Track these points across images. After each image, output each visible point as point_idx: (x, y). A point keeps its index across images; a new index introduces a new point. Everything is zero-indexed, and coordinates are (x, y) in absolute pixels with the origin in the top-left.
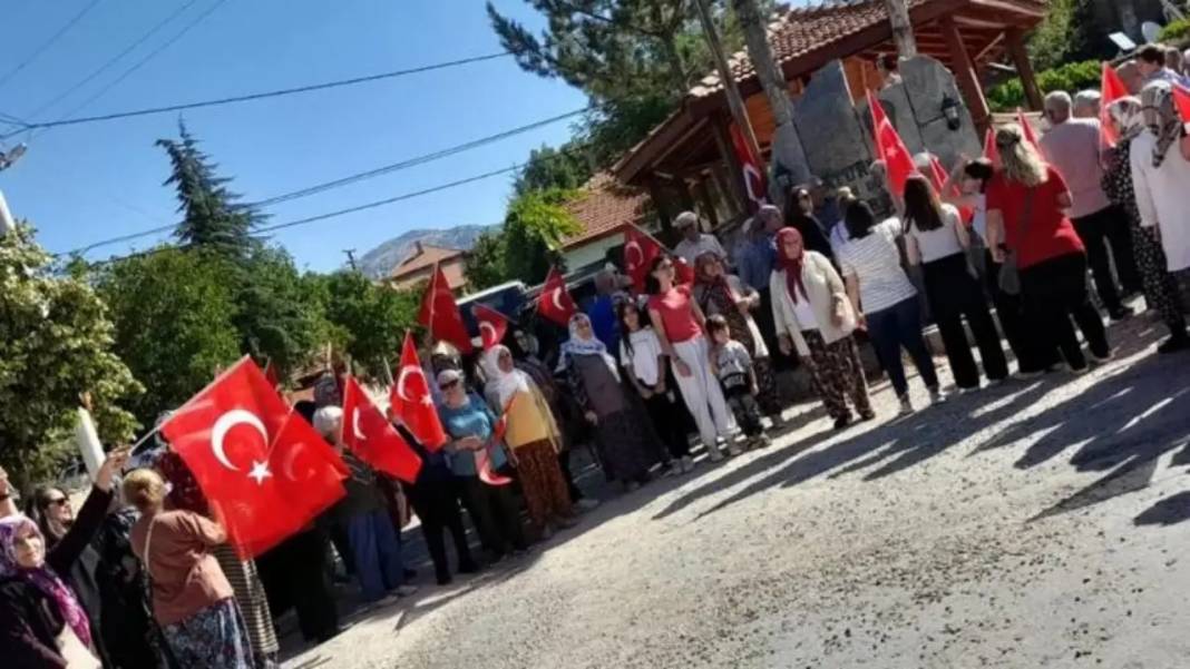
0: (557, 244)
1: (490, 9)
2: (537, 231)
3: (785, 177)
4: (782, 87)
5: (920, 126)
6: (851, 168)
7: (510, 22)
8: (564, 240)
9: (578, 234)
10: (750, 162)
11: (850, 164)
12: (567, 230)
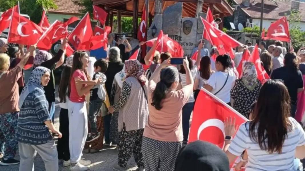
0: (47, 9)
2: (40, 1)
3: (155, 30)
5: (197, 33)
6: (174, 36)
8: (50, 9)
9: (55, 9)
10: (145, 21)
11: (174, 35)
12: (52, 6)
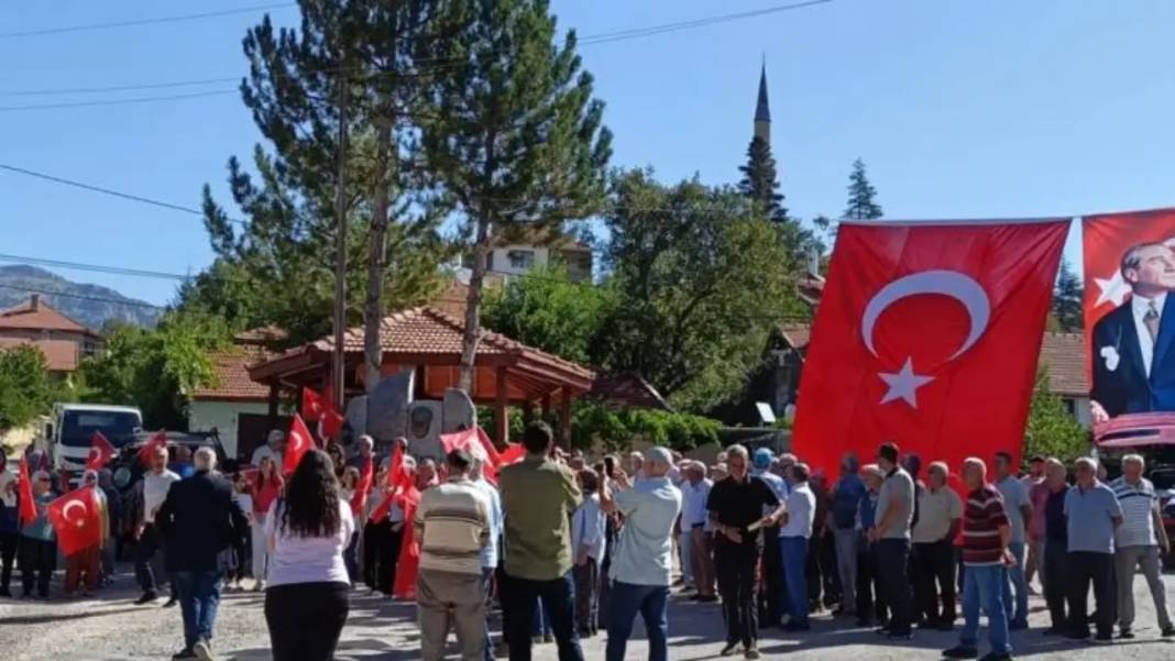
0: (190, 390)
1: (207, 190)
2: (176, 369)
4: (378, 368)
7: (217, 209)
8: (199, 389)
9: (215, 388)
12: (205, 380)
